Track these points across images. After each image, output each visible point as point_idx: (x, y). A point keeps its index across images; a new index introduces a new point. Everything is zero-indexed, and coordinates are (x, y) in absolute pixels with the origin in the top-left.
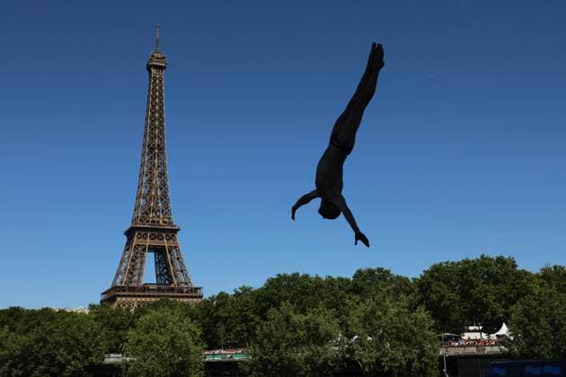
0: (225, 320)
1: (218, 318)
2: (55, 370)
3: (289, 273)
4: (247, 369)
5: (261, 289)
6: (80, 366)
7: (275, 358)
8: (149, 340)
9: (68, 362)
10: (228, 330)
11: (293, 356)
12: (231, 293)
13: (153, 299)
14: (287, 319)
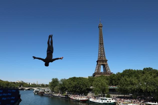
0: (114, 80)
1: (113, 79)
2: (80, 89)
3: (128, 69)
4: (117, 90)
5: (122, 73)
6: (85, 89)
7: (123, 88)
8: (97, 84)
9: (83, 88)
10: (115, 82)
11: (127, 88)
12: (116, 74)
13: (100, 75)
14: (126, 79)
